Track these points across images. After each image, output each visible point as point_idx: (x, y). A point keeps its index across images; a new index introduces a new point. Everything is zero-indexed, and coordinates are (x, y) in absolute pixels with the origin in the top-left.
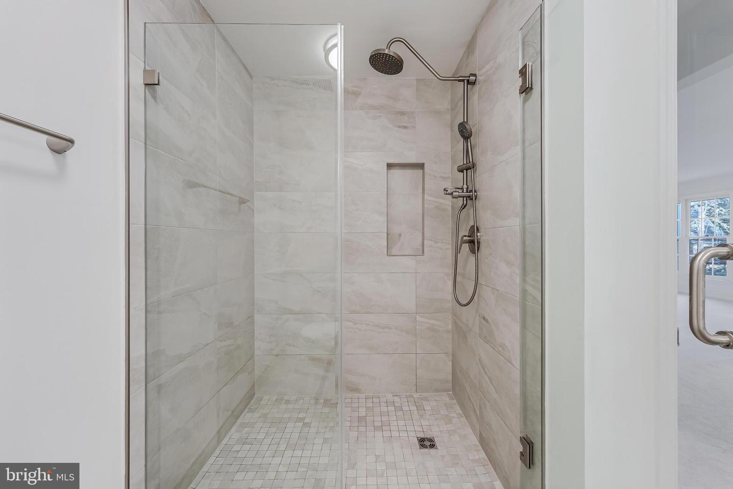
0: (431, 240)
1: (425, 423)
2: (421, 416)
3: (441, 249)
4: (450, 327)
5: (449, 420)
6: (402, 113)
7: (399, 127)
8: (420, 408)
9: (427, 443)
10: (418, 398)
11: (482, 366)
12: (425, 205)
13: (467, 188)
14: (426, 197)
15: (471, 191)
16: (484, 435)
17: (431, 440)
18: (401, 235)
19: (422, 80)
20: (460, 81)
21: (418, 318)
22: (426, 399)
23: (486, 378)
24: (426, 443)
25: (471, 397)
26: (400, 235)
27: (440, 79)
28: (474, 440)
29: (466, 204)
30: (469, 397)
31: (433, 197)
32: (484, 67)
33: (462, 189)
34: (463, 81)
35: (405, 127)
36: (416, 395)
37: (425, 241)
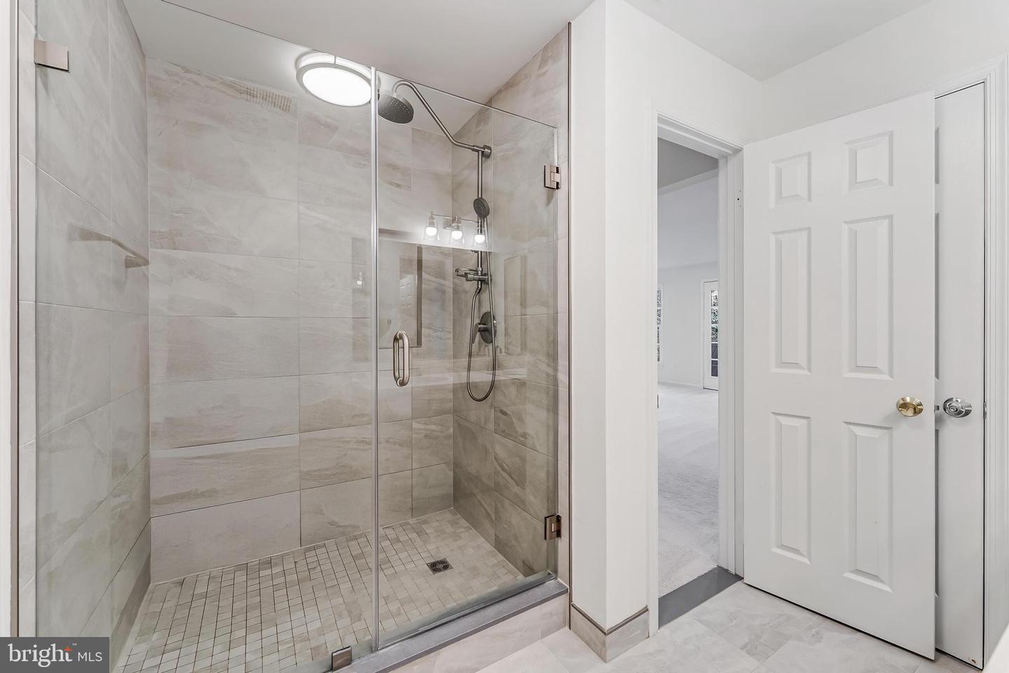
0: (430, 328)
1: (430, 547)
2: (425, 542)
3: (441, 338)
4: (451, 431)
5: (457, 537)
6: (394, 167)
7: (391, 184)
8: (420, 533)
9: (441, 566)
10: (416, 524)
11: (499, 464)
12: (423, 286)
13: (482, 271)
14: (424, 275)
15: (485, 275)
16: (501, 537)
17: (442, 562)
18: (391, 322)
19: (420, 131)
20: (473, 150)
21: (415, 425)
22: (425, 522)
23: (505, 475)
24: (438, 566)
25: (483, 502)
26: (389, 322)
27: (453, 143)
28: (488, 547)
29: (481, 289)
30: (480, 503)
31: (432, 276)
32: (502, 144)
33: (477, 271)
34: (478, 151)
35: (398, 186)
36: (412, 521)
37: (424, 330)
